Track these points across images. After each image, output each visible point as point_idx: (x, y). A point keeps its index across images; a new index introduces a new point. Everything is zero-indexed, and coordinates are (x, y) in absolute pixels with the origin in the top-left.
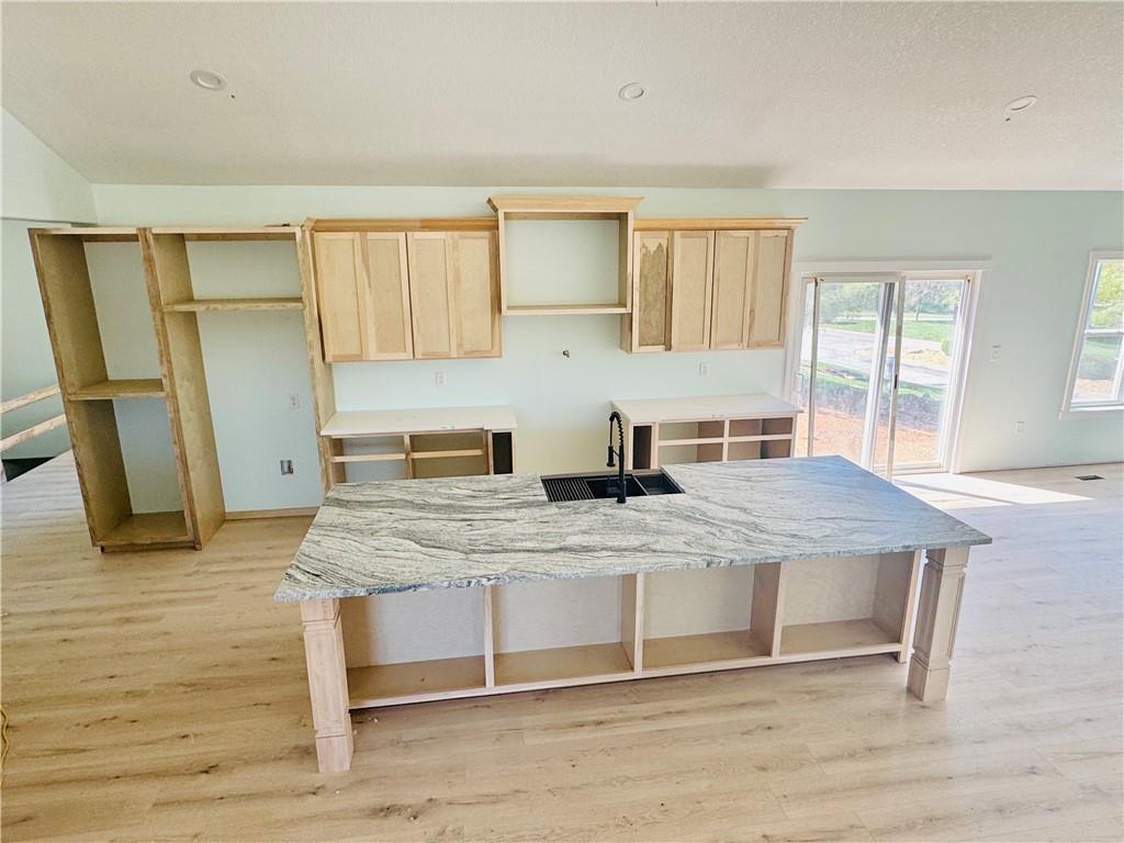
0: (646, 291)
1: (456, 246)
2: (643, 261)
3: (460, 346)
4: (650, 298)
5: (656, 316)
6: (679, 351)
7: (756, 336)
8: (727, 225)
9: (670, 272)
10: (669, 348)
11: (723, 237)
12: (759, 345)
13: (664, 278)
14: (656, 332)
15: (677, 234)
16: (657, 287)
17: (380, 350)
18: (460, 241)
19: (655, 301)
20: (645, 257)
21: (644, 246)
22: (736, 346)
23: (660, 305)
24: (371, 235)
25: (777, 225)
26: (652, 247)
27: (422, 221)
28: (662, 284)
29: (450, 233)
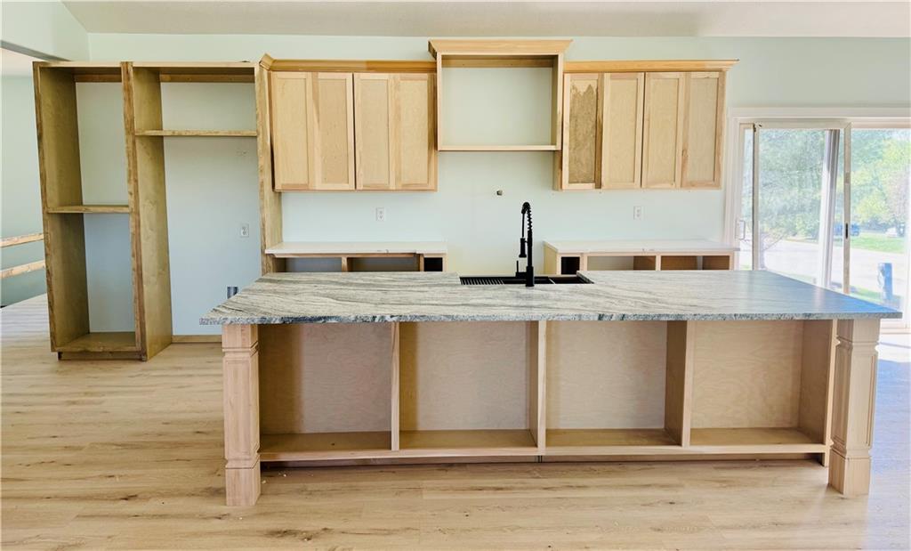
0: (575, 130)
1: (397, 87)
2: (573, 102)
3: (398, 179)
4: (581, 138)
5: (587, 154)
6: (609, 189)
7: (689, 175)
8: (656, 67)
9: (600, 112)
10: (599, 186)
11: (652, 80)
12: (692, 185)
13: (593, 118)
14: (587, 170)
15: (607, 76)
16: (587, 127)
17: (325, 180)
18: (402, 82)
19: (585, 140)
20: (575, 97)
21: (574, 88)
22: (668, 185)
23: (590, 144)
24: (321, 75)
25: (708, 67)
26: (582, 88)
27: (368, 62)
28: (591, 124)
29: (392, 75)
